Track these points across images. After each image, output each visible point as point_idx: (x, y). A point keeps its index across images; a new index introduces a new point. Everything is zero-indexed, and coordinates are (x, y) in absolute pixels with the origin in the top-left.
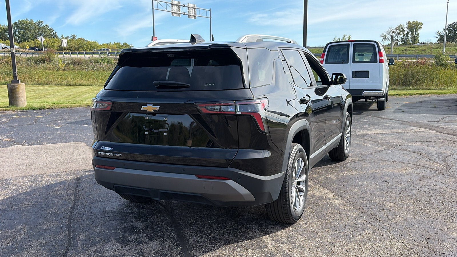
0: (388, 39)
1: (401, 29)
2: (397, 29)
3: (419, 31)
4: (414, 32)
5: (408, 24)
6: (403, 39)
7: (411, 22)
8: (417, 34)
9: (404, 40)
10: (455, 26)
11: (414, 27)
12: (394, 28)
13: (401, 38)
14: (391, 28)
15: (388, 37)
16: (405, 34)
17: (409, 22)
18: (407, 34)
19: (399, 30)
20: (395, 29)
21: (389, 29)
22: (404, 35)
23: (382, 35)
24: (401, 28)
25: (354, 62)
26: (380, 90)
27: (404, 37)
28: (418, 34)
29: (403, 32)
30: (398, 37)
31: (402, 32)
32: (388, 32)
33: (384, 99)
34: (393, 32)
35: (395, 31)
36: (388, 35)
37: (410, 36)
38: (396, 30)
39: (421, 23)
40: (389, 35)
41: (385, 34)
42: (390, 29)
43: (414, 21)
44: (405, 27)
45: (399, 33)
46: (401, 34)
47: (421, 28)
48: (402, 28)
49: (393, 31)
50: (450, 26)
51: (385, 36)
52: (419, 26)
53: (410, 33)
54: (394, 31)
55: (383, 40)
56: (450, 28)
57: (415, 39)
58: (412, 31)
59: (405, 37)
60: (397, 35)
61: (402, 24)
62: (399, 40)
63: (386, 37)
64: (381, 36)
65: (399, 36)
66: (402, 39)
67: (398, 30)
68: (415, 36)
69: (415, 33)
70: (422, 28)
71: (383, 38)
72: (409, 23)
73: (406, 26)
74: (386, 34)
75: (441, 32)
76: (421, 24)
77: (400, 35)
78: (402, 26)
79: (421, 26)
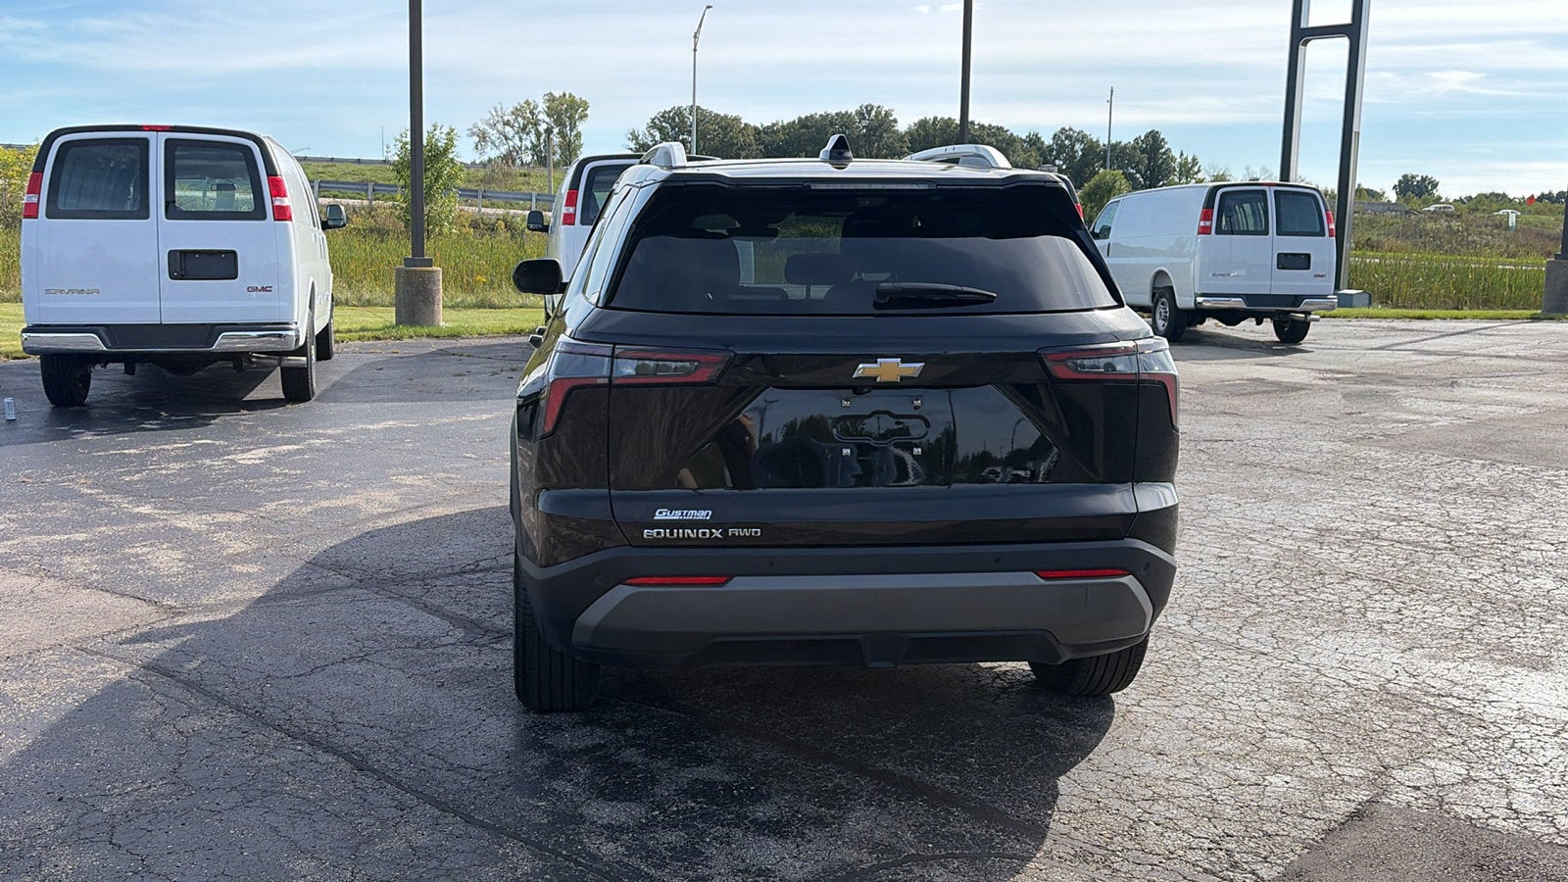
0: (493, 143)
1: (529, 115)
2: (517, 112)
3: (581, 127)
4: (568, 128)
5: (549, 100)
6: (536, 146)
7: (557, 96)
8: (576, 135)
9: (541, 152)
10: (677, 120)
11: (567, 112)
12: (509, 111)
13: (532, 143)
14: (499, 109)
15: (493, 138)
16: (542, 131)
17: (552, 94)
18: (549, 131)
19: (524, 118)
20: (513, 113)
21: (494, 114)
22: (538, 134)
23: (475, 130)
24: (528, 111)
25: (173, 210)
26: (283, 326)
27: (539, 140)
28: (578, 135)
29: (536, 124)
30: (521, 139)
31: (532, 124)
32: (491, 122)
33: (305, 359)
34: (507, 123)
35: (511, 118)
36: (490, 131)
37: (556, 139)
38: (513, 117)
39: (586, 103)
40: (495, 131)
41: (482, 126)
42: (496, 111)
43: (564, 95)
44: (539, 109)
45: (525, 126)
46: (530, 132)
47: (586, 116)
48: (532, 113)
49: (506, 118)
50: (662, 117)
51: (484, 133)
52: (580, 111)
53: (556, 130)
54: (508, 121)
55: (477, 145)
56: (664, 124)
57: (569, 148)
58: (559, 122)
59: (542, 141)
60: (517, 133)
61: (530, 101)
62: (527, 148)
63: (485, 138)
64: (469, 133)
65: (524, 136)
66: (534, 147)
67: (520, 119)
68: (570, 141)
69: (571, 130)
70: (589, 118)
71: (477, 139)
72: (551, 98)
73: (542, 106)
74: (487, 127)
75: (641, 133)
76: (585, 105)
77: (528, 134)
78: (532, 107)
79: (586, 109)
